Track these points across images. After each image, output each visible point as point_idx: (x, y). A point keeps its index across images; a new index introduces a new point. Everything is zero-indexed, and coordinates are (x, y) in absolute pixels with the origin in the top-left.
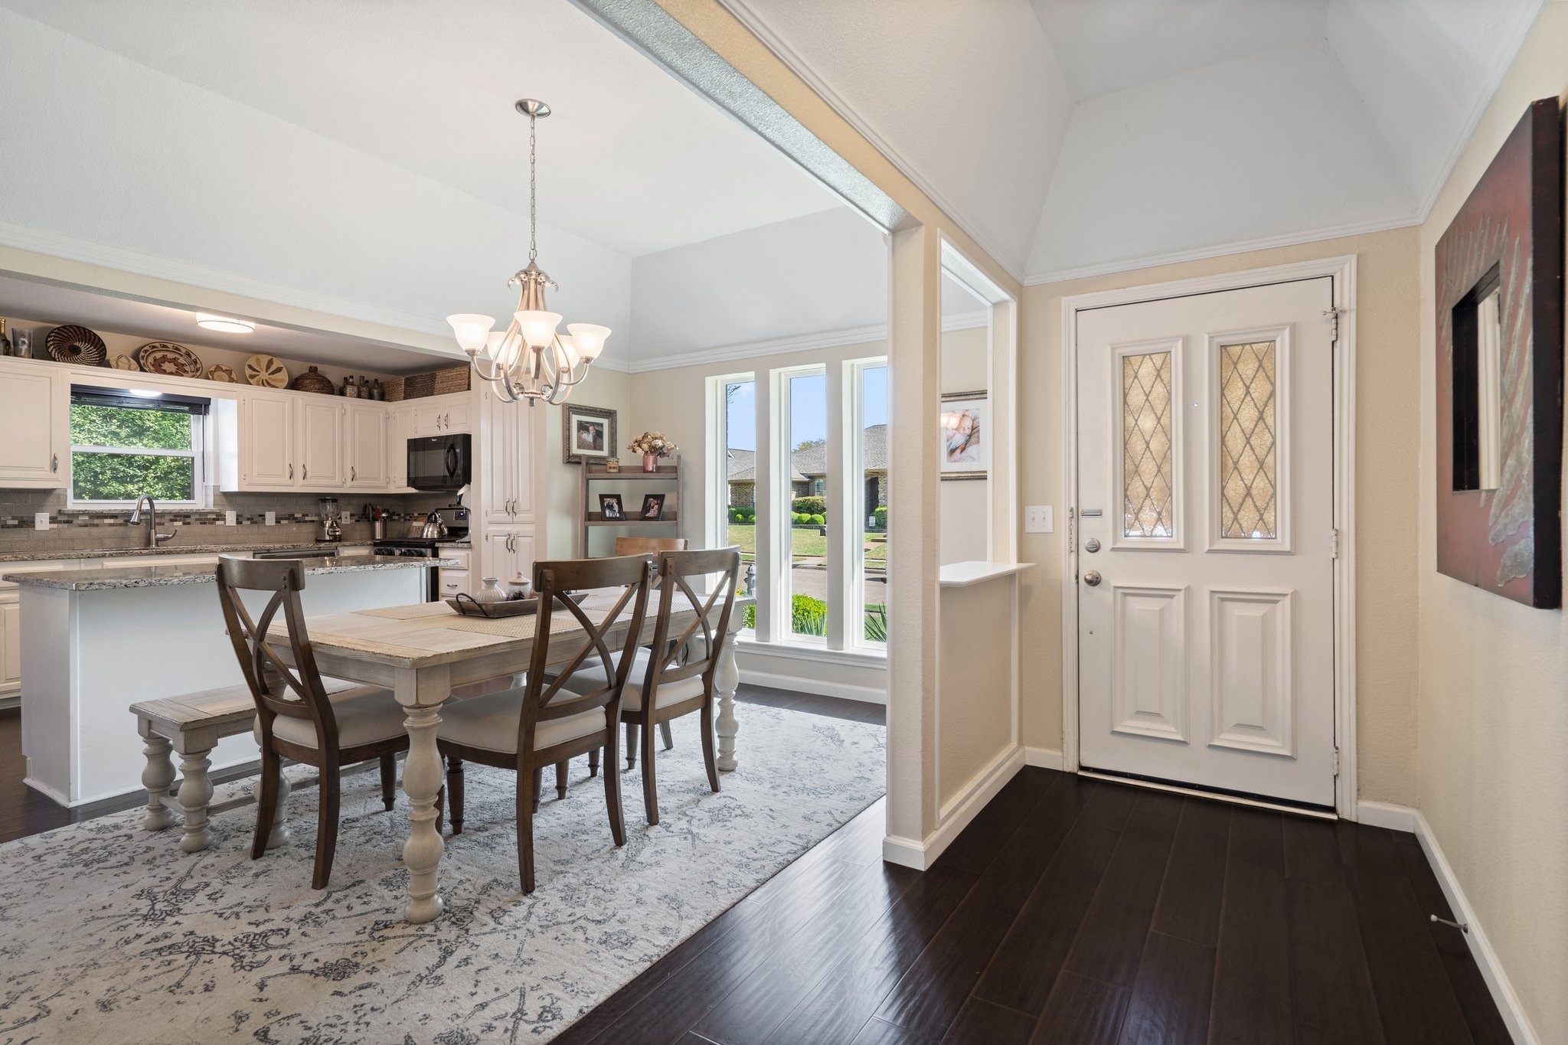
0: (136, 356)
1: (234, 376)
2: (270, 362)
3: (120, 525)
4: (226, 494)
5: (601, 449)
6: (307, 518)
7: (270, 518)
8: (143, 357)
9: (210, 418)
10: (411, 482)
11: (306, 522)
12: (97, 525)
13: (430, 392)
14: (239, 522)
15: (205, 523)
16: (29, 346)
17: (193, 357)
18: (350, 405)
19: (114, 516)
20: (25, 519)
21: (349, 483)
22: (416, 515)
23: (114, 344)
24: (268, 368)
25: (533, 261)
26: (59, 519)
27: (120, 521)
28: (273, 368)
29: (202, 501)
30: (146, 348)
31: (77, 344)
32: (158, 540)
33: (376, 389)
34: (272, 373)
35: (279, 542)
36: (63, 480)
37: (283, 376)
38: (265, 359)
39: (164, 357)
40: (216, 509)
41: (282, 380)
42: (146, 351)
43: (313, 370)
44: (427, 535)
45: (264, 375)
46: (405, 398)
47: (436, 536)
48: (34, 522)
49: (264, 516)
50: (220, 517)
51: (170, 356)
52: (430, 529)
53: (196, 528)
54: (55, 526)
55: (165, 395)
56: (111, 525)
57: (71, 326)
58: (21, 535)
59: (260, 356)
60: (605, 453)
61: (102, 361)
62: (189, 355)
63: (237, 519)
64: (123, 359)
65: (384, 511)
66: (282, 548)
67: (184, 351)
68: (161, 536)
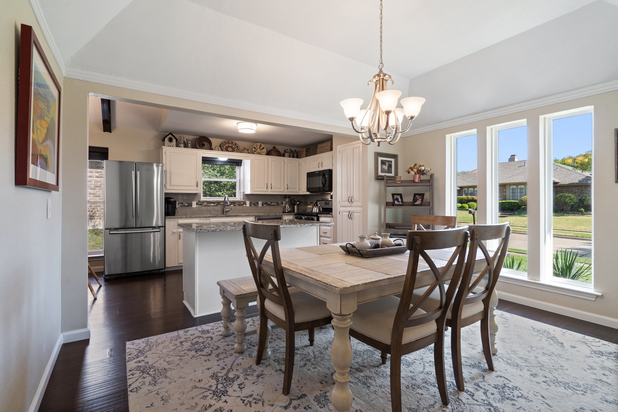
0: (220, 146)
1: (249, 151)
2: (261, 146)
3: (216, 206)
4: (247, 195)
5: (391, 173)
6: (272, 204)
7: (260, 203)
8: (222, 146)
9: (242, 167)
10: (308, 190)
11: (272, 205)
12: (209, 206)
13: (315, 153)
14: (250, 205)
15: (240, 205)
16: (191, 144)
17: (237, 145)
18: (286, 160)
19: (214, 203)
20: (190, 204)
21: (286, 190)
22: (309, 203)
23: (215, 142)
24: (260, 148)
25: (381, 70)
26: (199, 204)
27: (215, 204)
28: (261, 148)
29: (239, 197)
30: (223, 143)
31: (204, 143)
32: (226, 211)
33: (296, 154)
34: (261, 150)
35: (263, 213)
36: (200, 190)
37: (265, 150)
38: (259, 144)
39: (228, 146)
40: (244, 200)
41: (264, 152)
42: (223, 144)
43: (274, 148)
44: (314, 211)
45: (259, 150)
46: (306, 157)
47: (318, 212)
48: (192, 205)
49: (258, 203)
50: (245, 203)
51: (230, 145)
52: (316, 209)
53: (237, 207)
54: (197, 206)
55: (229, 159)
56: (213, 206)
57: (202, 137)
58: (187, 209)
59: (257, 144)
60: (392, 175)
61: (211, 149)
62: (236, 145)
63: (250, 204)
64: (217, 147)
65: (298, 201)
66: (264, 215)
67: (234, 143)
68: (227, 210)
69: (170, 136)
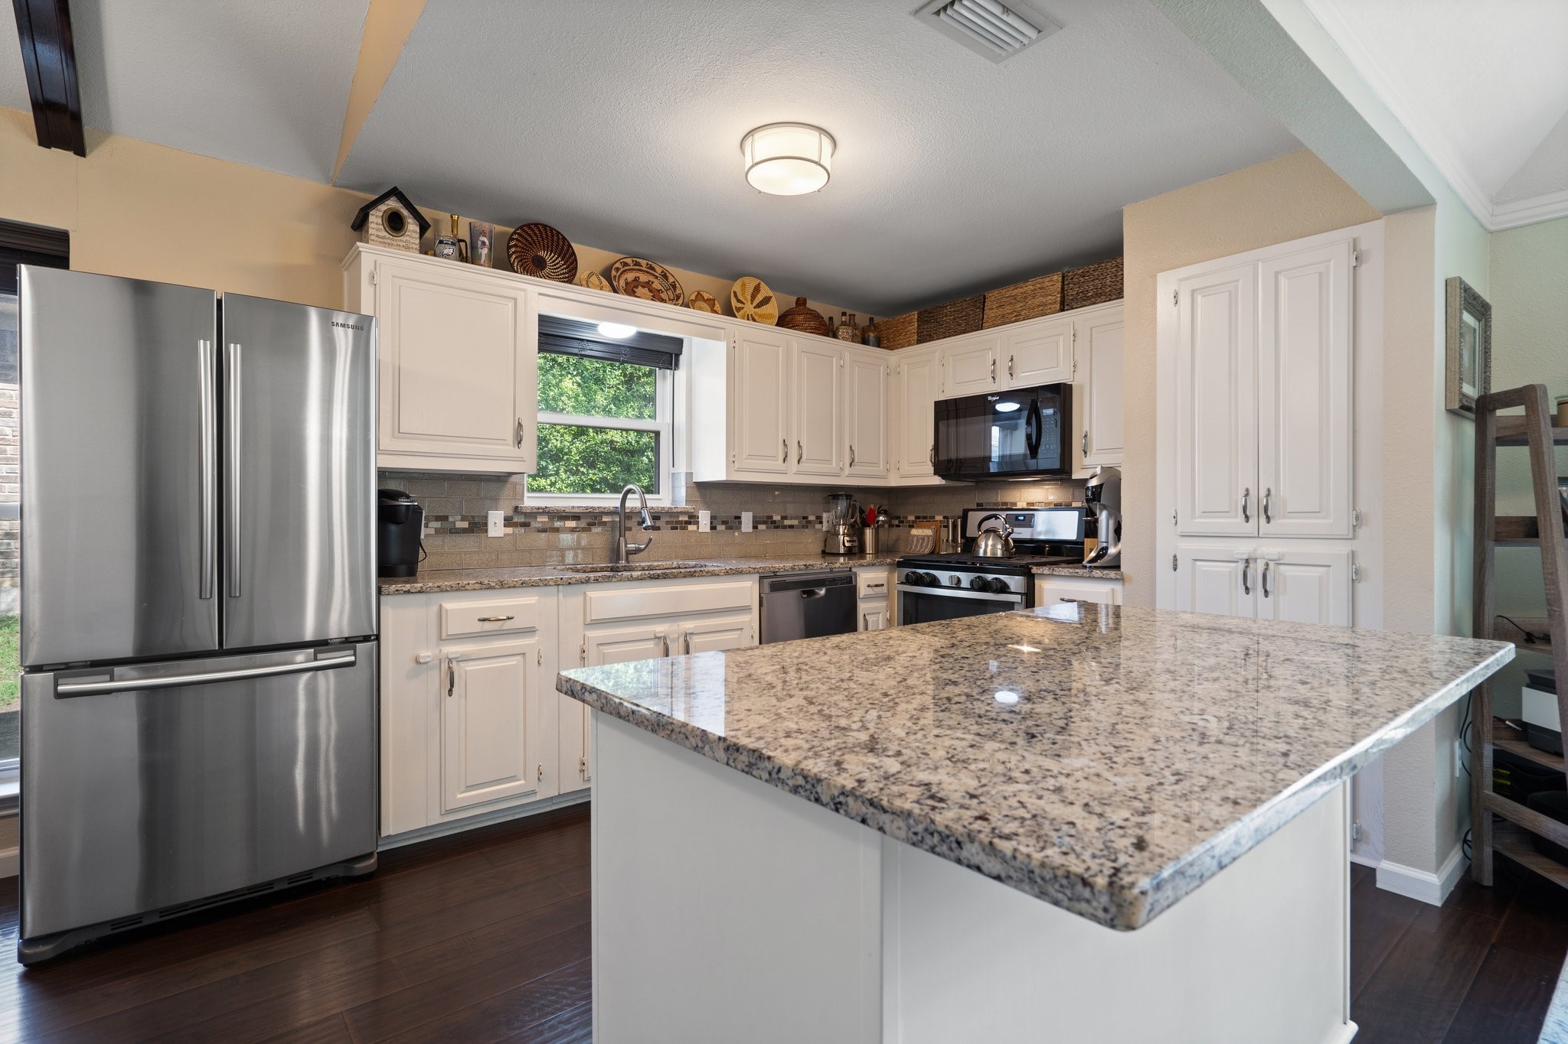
0: (607, 274)
1: (717, 307)
2: (757, 289)
3: (584, 530)
4: (701, 486)
6: (787, 522)
7: (747, 518)
8: (615, 277)
9: (681, 374)
10: (940, 468)
11: (785, 527)
12: (557, 530)
14: (713, 528)
15: (676, 528)
16: (490, 250)
17: (671, 280)
18: (844, 351)
19: (576, 517)
20: (476, 520)
21: (847, 470)
23: (589, 257)
24: (753, 297)
26: (516, 520)
27: (583, 524)
28: (759, 298)
29: (671, 496)
30: (617, 265)
31: (542, 253)
32: (629, 553)
33: (873, 332)
34: (758, 306)
36: (521, 461)
37: (773, 309)
38: (751, 283)
39: (636, 279)
40: (690, 508)
41: (770, 316)
42: (617, 269)
43: (801, 302)
44: (985, 551)
45: (749, 308)
46: (919, 342)
47: (999, 554)
48: (486, 524)
49: (739, 518)
50: (693, 519)
51: (644, 278)
52: (990, 542)
53: (666, 535)
54: (510, 530)
55: (642, 336)
56: (573, 530)
57: (536, 225)
59: (746, 279)
61: (571, 278)
62: (665, 277)
63: (711, 523)
64: (594, 279)
65: (880, 513)
67: (659, 270)
68: (631, 546)
69: (393, 204)
